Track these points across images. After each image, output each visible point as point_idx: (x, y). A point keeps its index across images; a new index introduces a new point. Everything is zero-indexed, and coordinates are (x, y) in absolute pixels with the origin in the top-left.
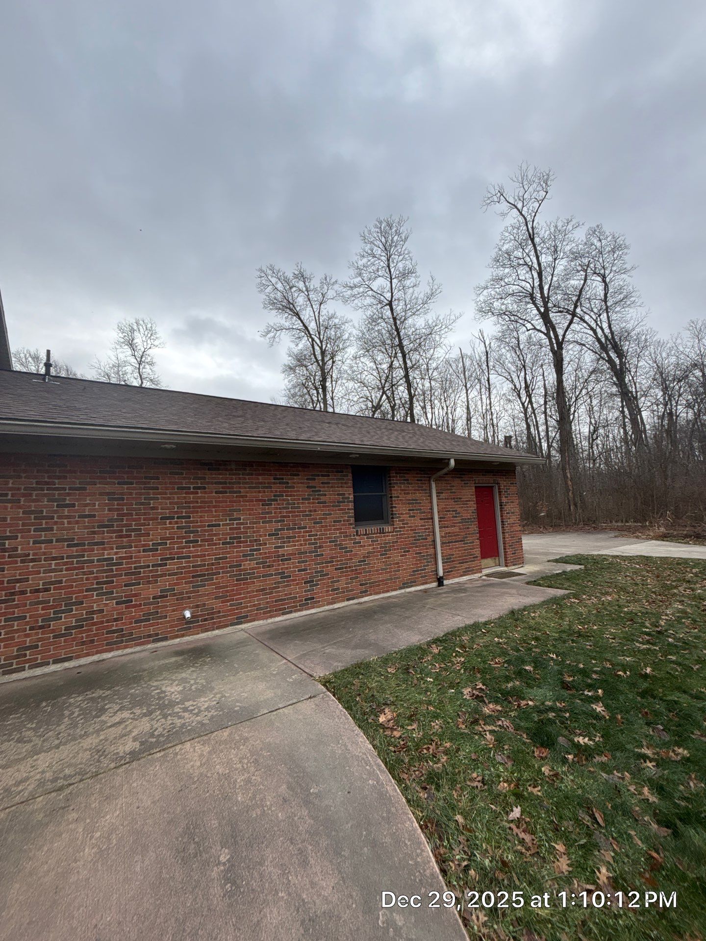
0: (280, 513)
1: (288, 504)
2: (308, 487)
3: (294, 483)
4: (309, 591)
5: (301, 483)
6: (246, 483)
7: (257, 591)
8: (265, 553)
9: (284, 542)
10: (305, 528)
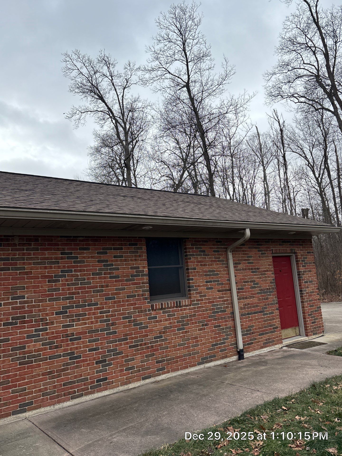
0: (69, 289)
1: (77, 279)
2: (99, 261)
3: (84, 257)
4: (101, 371)
5: (92, 257)
6: (31, 259)
7: (43, 374)
8: (53, 333)
9: (73, 321)
10: (96, 304)
